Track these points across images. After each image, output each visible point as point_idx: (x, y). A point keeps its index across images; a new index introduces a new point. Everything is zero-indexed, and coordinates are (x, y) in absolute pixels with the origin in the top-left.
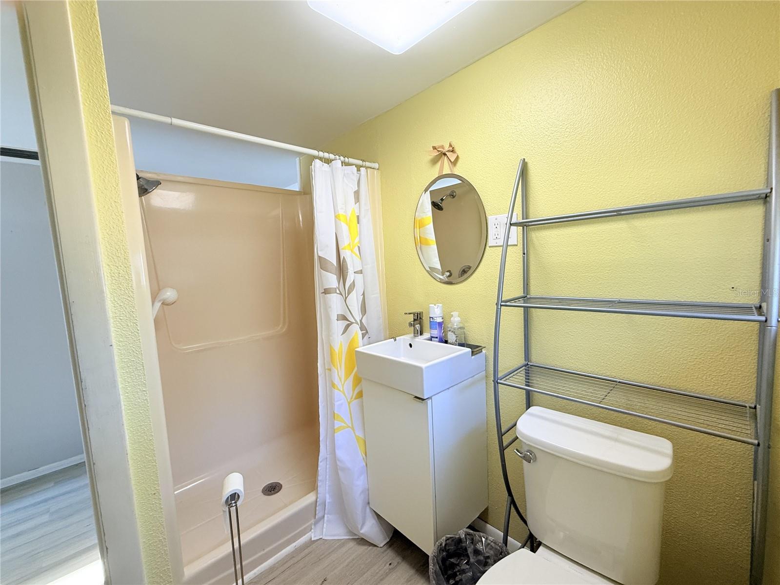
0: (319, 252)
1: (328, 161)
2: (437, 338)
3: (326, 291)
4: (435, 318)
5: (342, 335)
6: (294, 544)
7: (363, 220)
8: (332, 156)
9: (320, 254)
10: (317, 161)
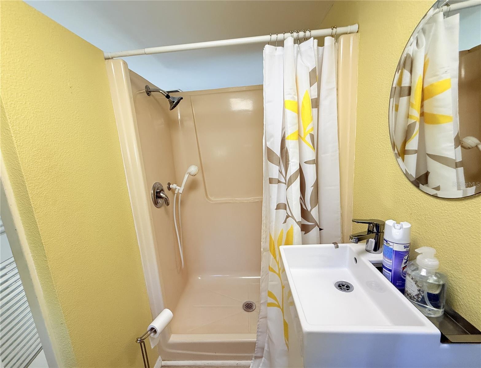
0: (267, 143)
1: (281, 43)
2: (390, 270)
3: (271, 181)
4: (391, 244)
5: (283, 223)
6: (237, 362)
7: (324, 103)
8: (280, 36)
9: (269, 145)
10: (267, 46)
